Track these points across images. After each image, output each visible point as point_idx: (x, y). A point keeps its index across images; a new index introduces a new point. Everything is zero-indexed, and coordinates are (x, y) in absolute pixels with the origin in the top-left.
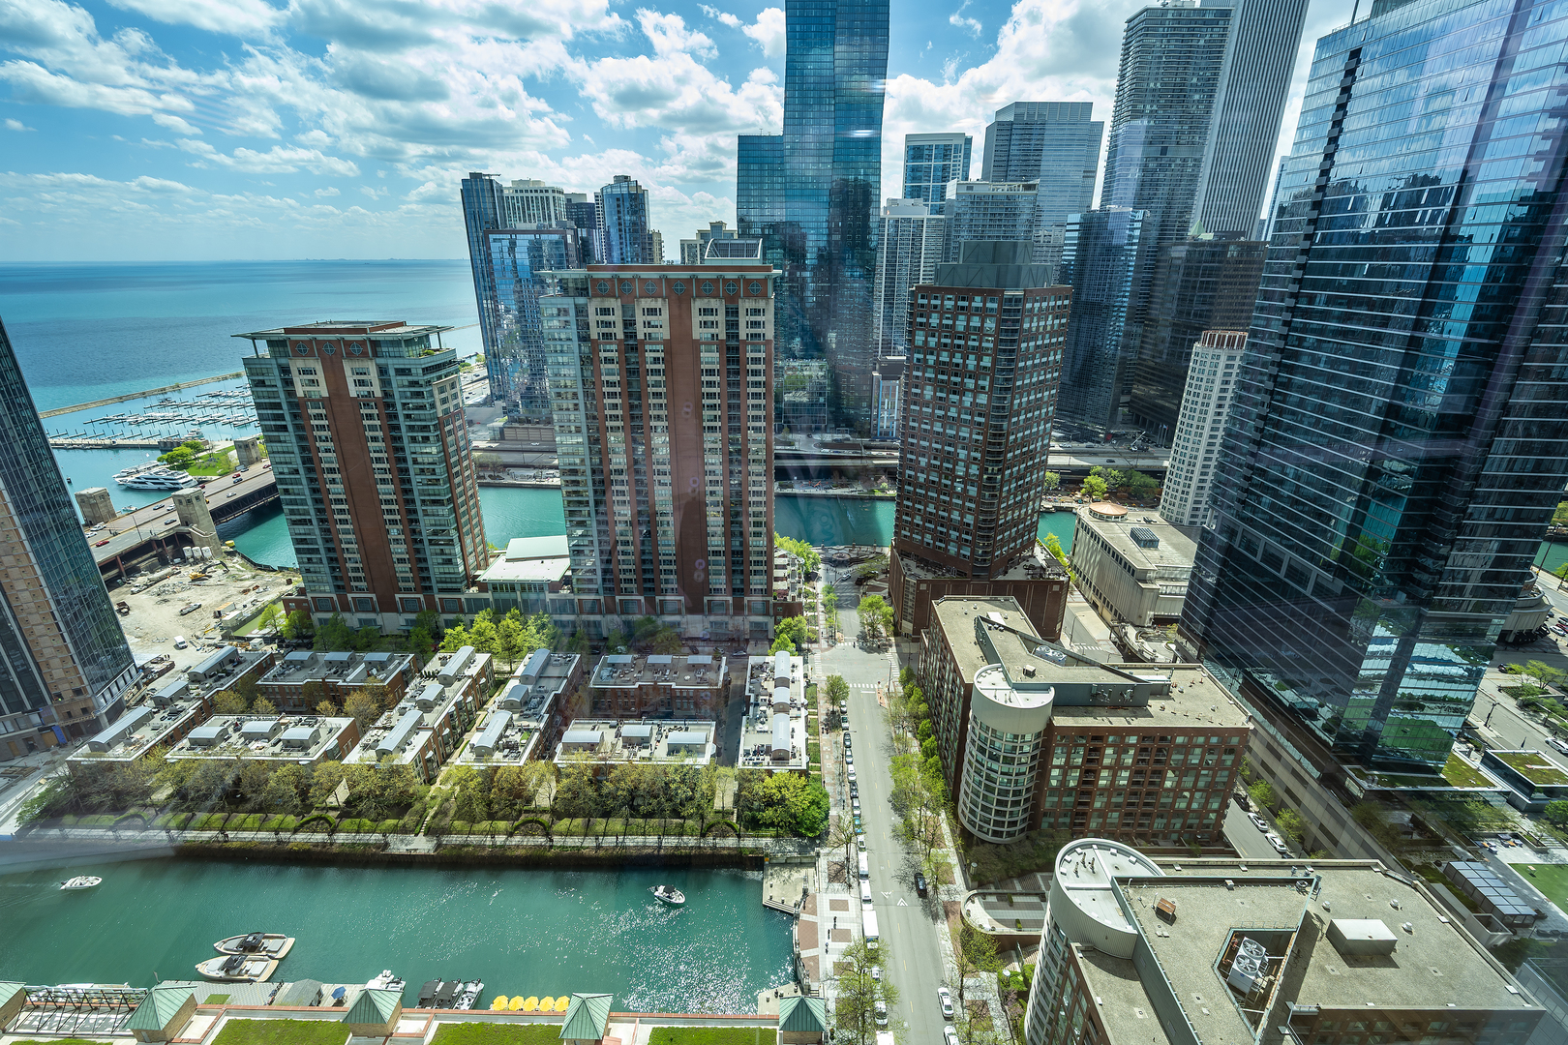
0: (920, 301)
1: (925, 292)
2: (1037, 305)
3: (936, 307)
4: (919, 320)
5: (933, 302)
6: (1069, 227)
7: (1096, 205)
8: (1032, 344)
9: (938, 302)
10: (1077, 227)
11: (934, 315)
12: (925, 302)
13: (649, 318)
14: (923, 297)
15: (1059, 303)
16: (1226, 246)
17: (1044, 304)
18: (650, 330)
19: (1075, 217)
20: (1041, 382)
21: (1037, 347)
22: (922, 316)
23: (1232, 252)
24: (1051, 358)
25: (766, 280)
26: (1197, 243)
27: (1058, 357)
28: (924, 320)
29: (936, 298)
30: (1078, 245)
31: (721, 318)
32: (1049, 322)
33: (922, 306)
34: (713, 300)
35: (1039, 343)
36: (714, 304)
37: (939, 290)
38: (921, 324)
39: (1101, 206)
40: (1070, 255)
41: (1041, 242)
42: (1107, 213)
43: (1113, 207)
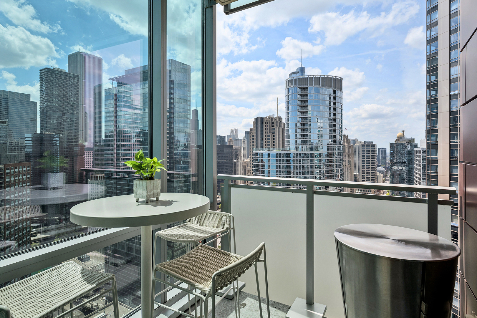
2: (12, 171)
6: (27, 139)
7: (39, 131)
10: (31, 139)
15: (25, 169)
17: (17, 170)
19: (30, 136)
20: (19, 204)
24: (25, 192)
27: (28, 191)
30: (33, 146)
32: (21, 177)
39: (41, 132)
40: (29, 150)
41: (14, 145)
42: (44, 135)
43: (46, 132)
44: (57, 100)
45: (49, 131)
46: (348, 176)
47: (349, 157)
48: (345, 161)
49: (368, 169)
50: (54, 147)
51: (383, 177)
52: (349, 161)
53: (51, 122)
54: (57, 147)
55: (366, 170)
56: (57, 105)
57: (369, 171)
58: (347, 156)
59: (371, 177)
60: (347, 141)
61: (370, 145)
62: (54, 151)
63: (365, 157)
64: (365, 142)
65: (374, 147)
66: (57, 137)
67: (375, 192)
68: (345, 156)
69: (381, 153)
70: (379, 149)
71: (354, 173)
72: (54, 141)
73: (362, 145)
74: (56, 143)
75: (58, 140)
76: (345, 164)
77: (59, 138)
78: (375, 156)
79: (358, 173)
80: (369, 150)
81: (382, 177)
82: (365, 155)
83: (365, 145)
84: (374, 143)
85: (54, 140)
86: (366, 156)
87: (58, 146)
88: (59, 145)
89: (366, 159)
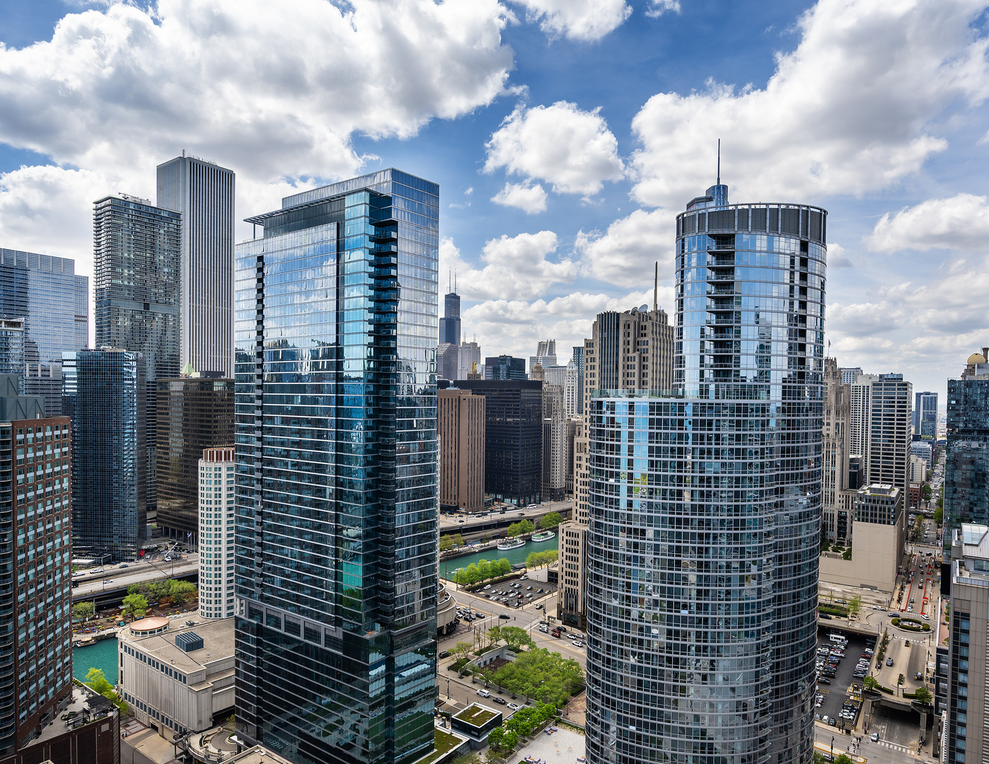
2: (30, 436)
6: (65, 363)
7: (92, 345)
8: (31, 475)
10: (74, 363)
15: (57, 433)
16: (211, 384)
17: (39, 435)
19: (73, 355)
20: (46, 512)
21: (37, 478)
23: (218, 386)
24: (57, 487)
26: (189, 381)
27: (66, 485)
30: (78, 379)
32: (49, 452)
35: (40, 472)
39: (97, 346)
40: (71, 388)
41: (40, 376)
42: (104, 353)
43: (108, 348)
44: (132, 272)
45: (114, 345)
46: (834, 463)
47: (837, 413)
48: (828, 424)
49: (889, 445)
50: (125, 382)
51: (928, 467)
52: (837, 424)
53: (119, 323)
54: (131, 382)
55: (883, 449)
56: (132, 284)
57: (889, 450)
58: (833, 412)
59: (896, 468)
60: (835, 374)
61: (894, 385)
62: (125, 391)
63: (880, 415)
64: (881, 376)
65: (904, 389)
66: (131, 358)
67: (904, 505)
68: (829, 412)
69: (924, 406)
70: (918, 395)
71: (852, 456)
72: (125, 369)
73: (874, 385)
74: (128, 372)
75: (133, 366)
76: (828, 432)
77: (137, 360)
78: (907, 413)
79: (860, 456)
80: (892, 398)
81: (924, 467)
82: (880, 411)
83: (881, 385)
84: (904, 380)
85: (125, 364)
86: (882, 413)
87: (133, 379)
88: (135, 377)
89: (884, 419)
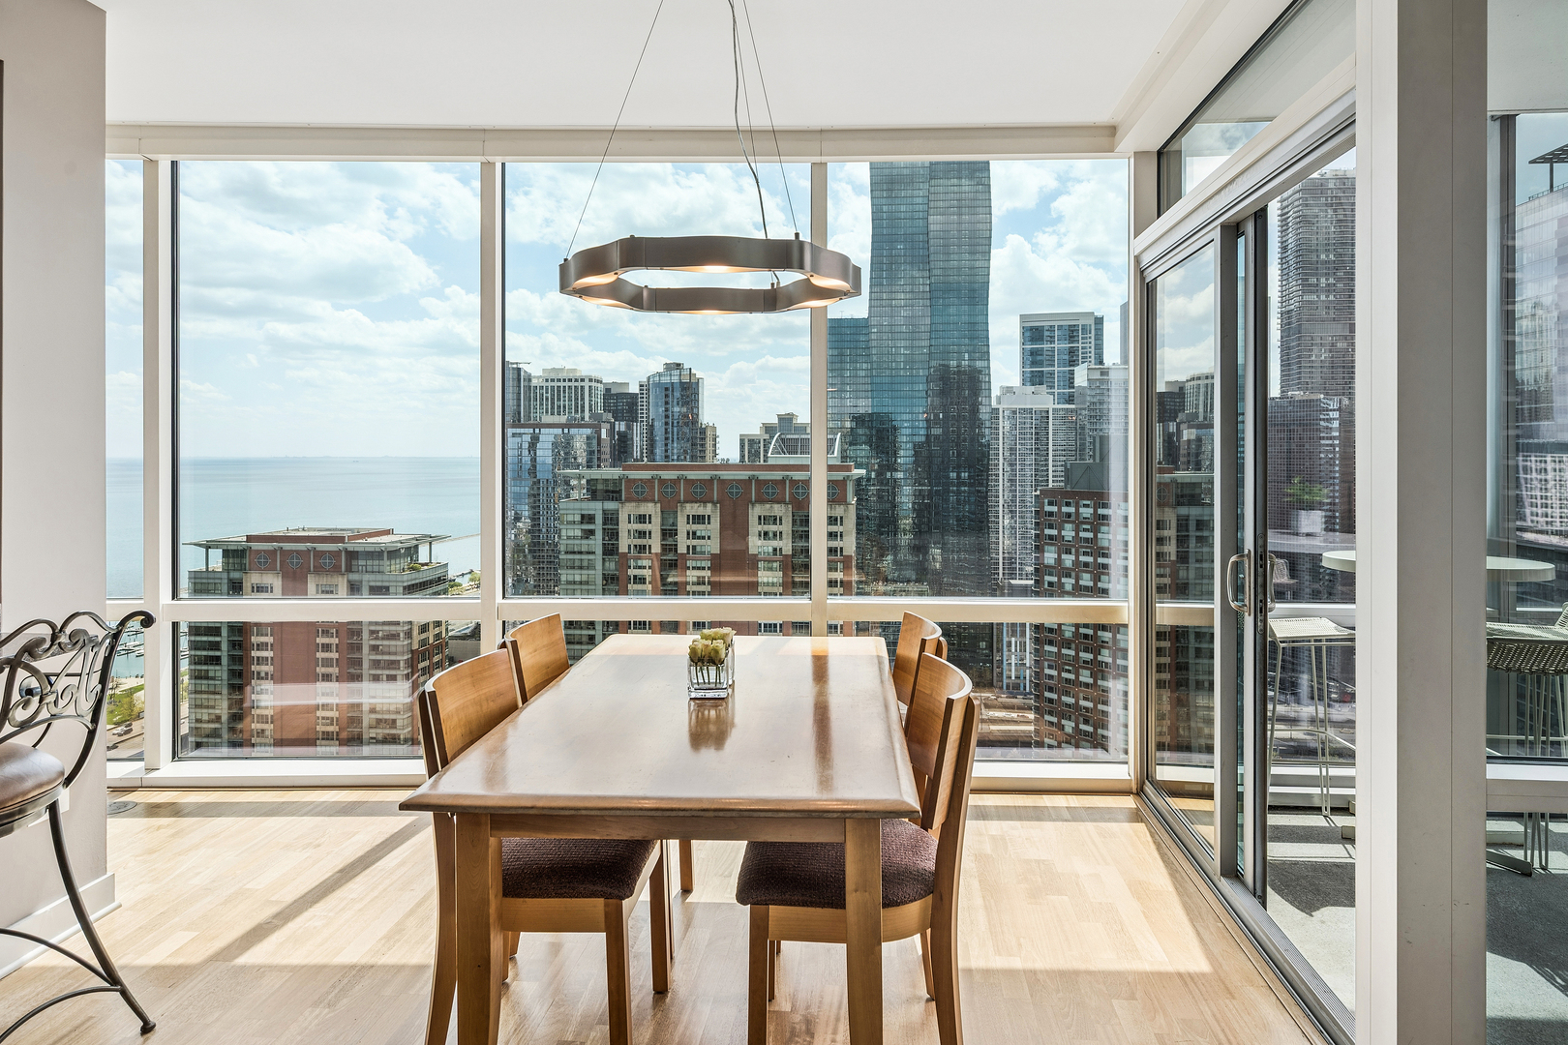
0: (1048, 508)
1: (1054, 496)
3: (1069, 515)
4: (1048, 532)
5: (1065, 509)
7: (1274, 392)
9: (1072, 510)
11: (1068, 526)
12: (1054, 509)
13: (695, 527)
14: (1050, 504)
18: (695, 542)
22: (1051, 527)
25: (844, 481)
28: (1054, 532)
29: (1068, 504)
31: (786, 527)
33: (1051, 514)
34: (776, 506)
36: (778, 510)
37: (1073, 494)
38: (1051, 537)
39: (1282, 392)
42: (1292, 401)
43: (1297, 394)
44: (1331, 281)
45: (1307, 389)
50: (1323, 442)
53: (1313, 358)
54: (1330, 442)
56: (1331, 298)
62: (1322, 455)
66: (1331, 407)
72: (1322, 423)
74: (1327, 428)
75: (1334, 419)
77: (1340, 409)
85: (1322, 417)
87: (1334, 438)
88: (1338, 434)
